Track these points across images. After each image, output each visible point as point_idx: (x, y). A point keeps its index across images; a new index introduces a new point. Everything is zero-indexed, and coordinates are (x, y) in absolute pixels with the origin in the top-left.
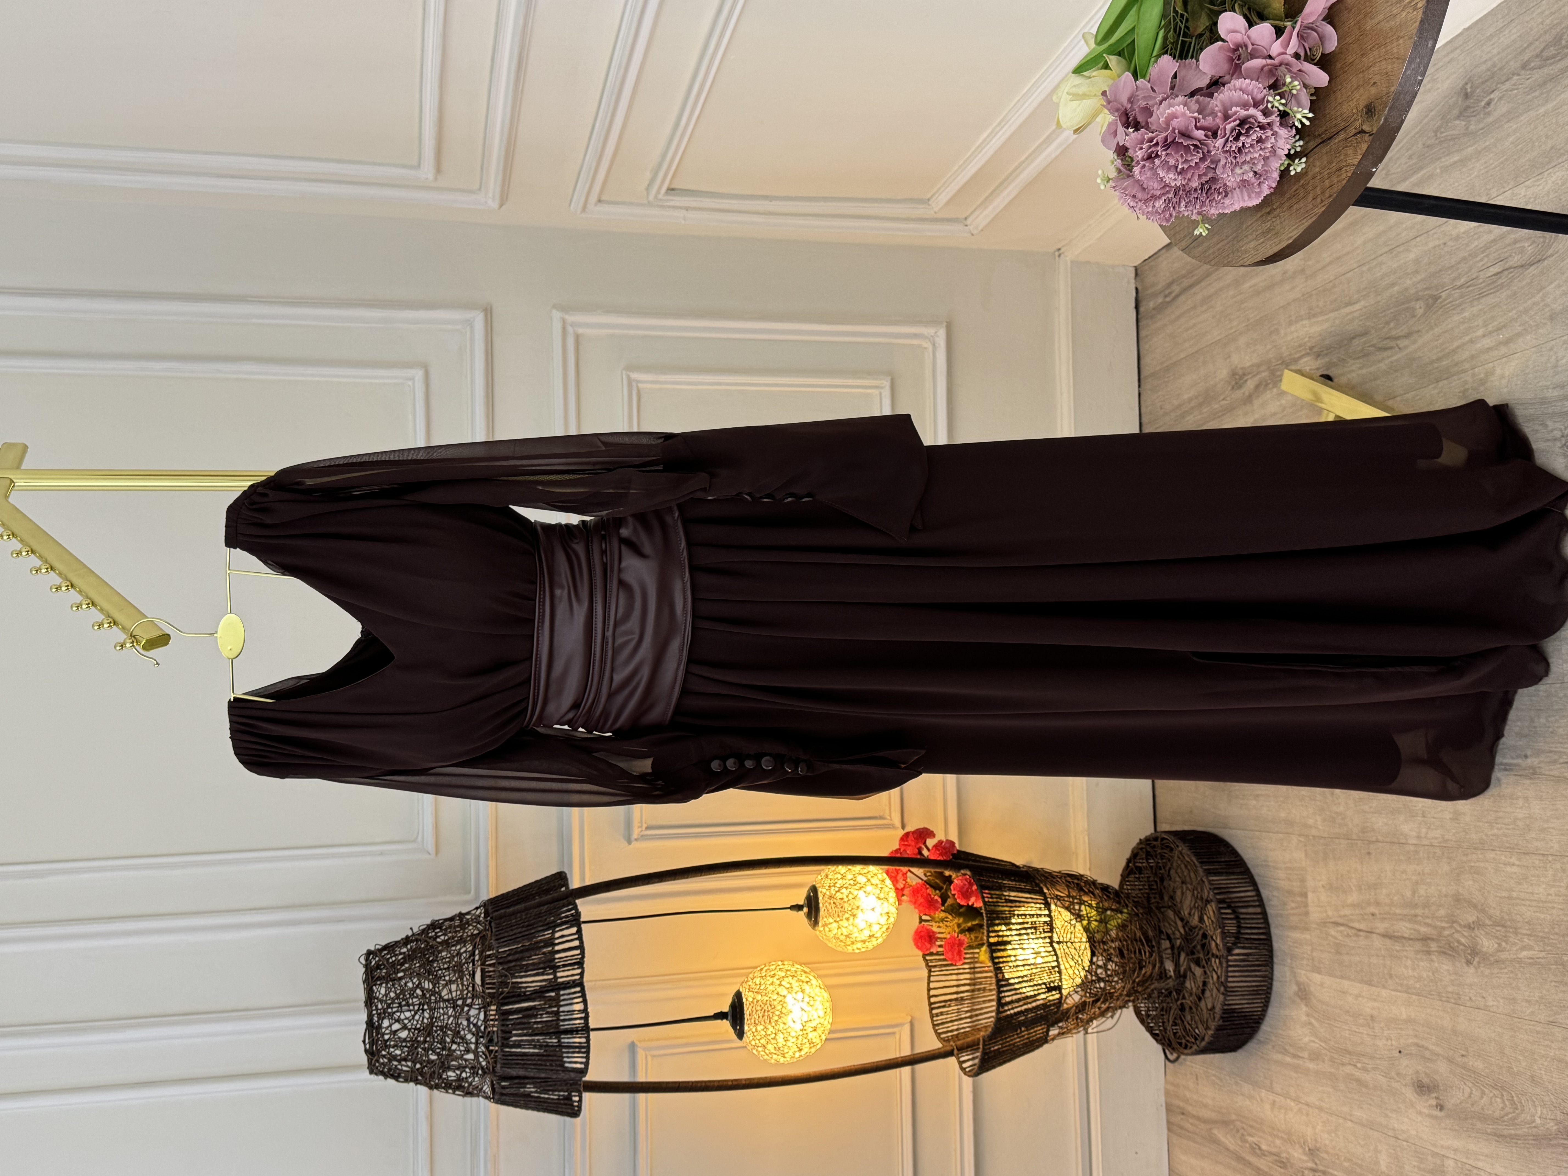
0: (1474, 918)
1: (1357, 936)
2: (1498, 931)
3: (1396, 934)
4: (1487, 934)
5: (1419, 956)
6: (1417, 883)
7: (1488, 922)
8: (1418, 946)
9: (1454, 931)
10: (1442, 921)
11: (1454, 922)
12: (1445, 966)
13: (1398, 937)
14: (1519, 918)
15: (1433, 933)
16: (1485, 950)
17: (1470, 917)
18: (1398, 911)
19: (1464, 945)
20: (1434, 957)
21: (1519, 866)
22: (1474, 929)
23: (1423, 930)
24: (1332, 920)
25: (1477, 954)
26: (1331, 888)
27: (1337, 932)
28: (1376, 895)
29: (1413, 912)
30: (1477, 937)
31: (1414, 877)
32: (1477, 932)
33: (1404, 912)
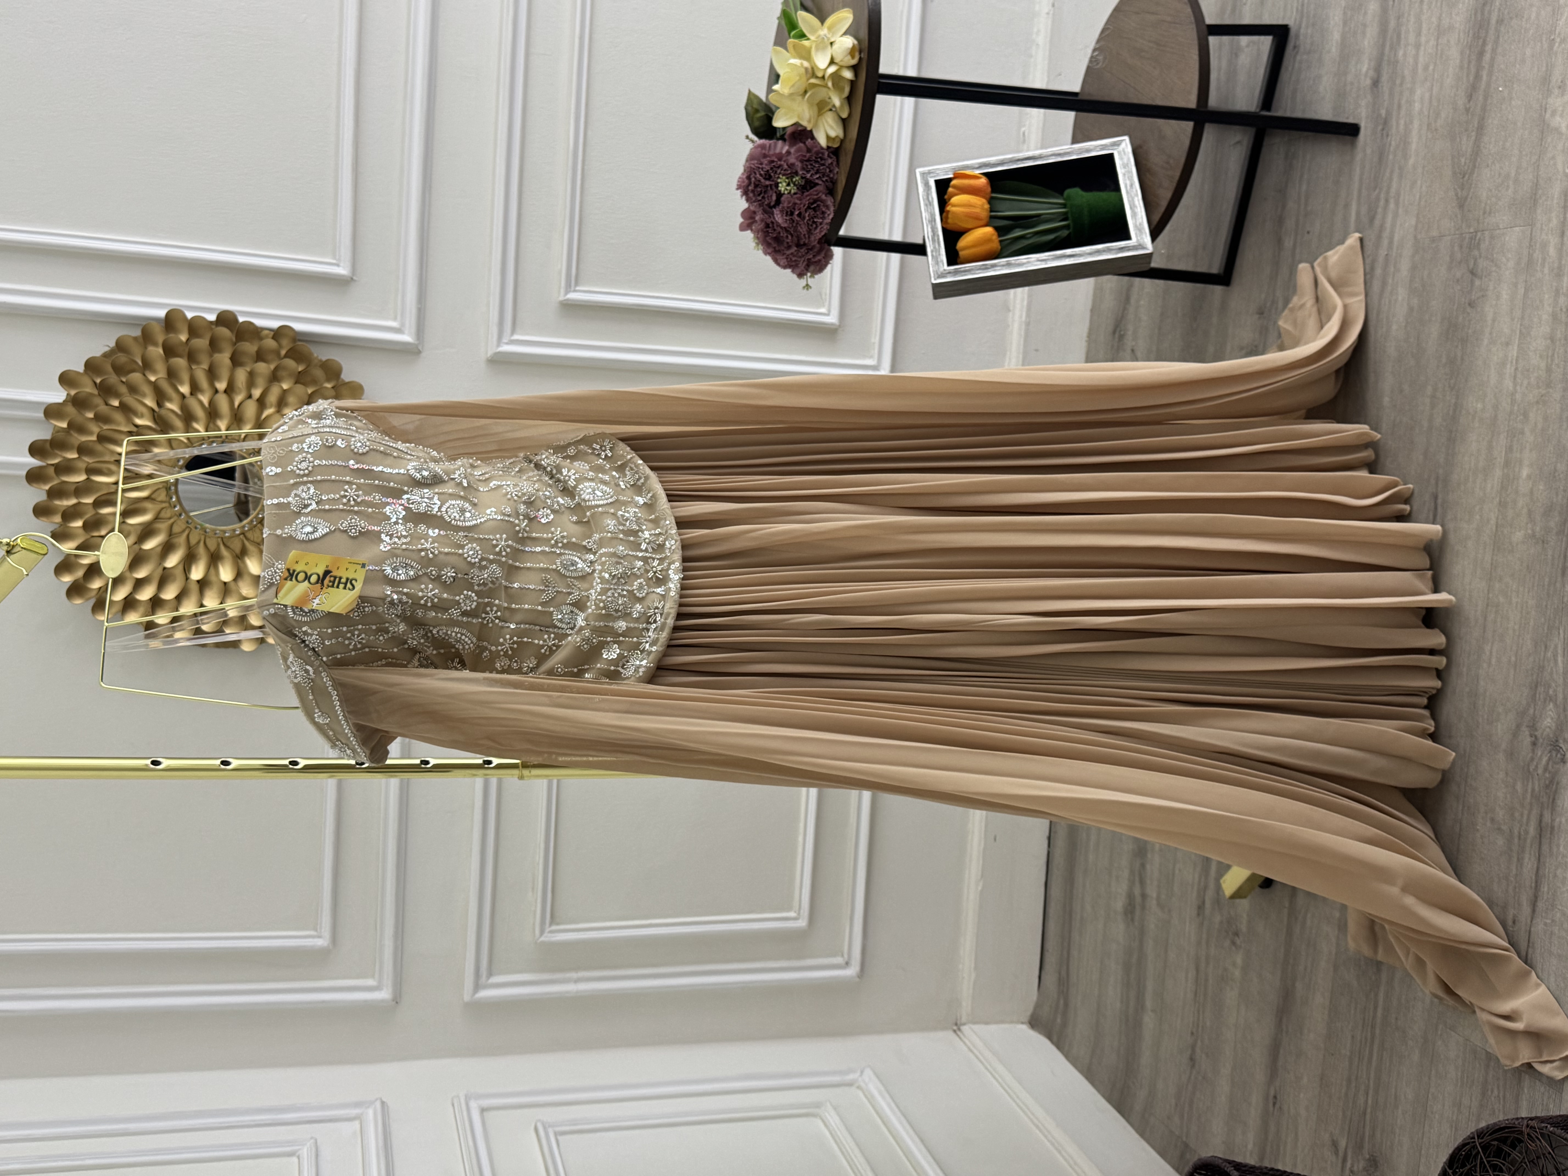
0: (1527, 733)
2: (1539, 700)
3: (1533, 885)
4: (1541, 716)
5: (1555, 850)
6: (1492, 820)
8: (1545, 848)
9: (1536, 775)
10: (1527, 790)
11: (1529, 772)
13: (1536, 882)
14: (1531, 659)
15: (1535, 812)
16: (1553, 728)
17: (1525, 740)
18: (1514, 872)
19: (1549, 760)
21: (1492, 644)
22: (1536, 737)
23: (1532, 830)
25: (1557, 741)
29: (1516, 840)
30: (1542, 734)
31: (1489, 824)
32: (1538, 733)
33: (1515, 860)
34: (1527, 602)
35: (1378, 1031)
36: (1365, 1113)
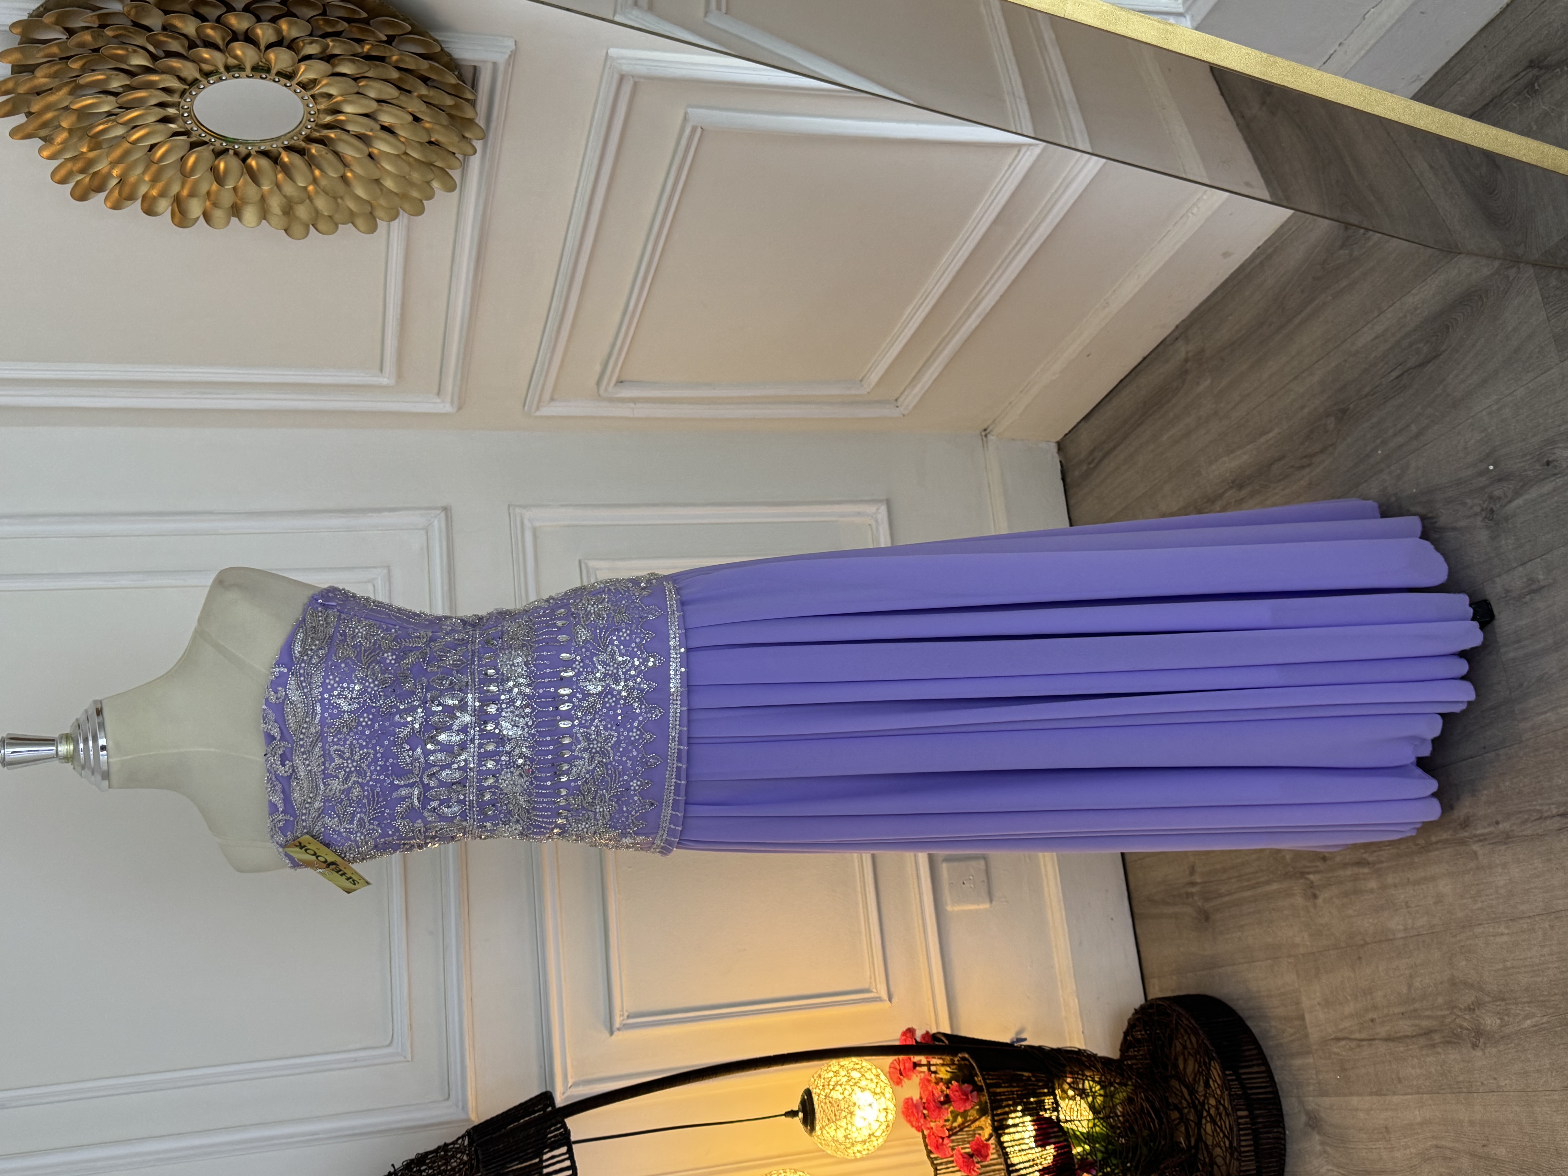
0: (1473, 998)
1: (1359, 1046)
2: (1497, 1006)
3: (1398, 1035)
4: (1488, 1011)
5: (1424, 1052)
6: (1411, 976)
7: (1487, 999)
8: (1422, 1041)
9: (1454, 1017)
10: (1441, 1010)
11: (1453, 1008)
12: (1453, 1056)
13: (1400, 1038)
14: (1516, 987)
15: (1434, 1024)
16: (1488, 1028)
17: (1468, 998)
18: (1397, 1011)
19: (1468, 1029)
20: (1440, 1050)
21: (1508, 934)
22: (1474, 1009)
23: (1425, 1023)
24: (1332, 1037)
25: (1482, 1034)
26: (1327, 1003)
27: (1339, 1048)
28: (1372, 999)
29: (1412, 1007)
30: (1478, 1016)
31: (1407, 972)
32: (1477, 1012)
33: (1403, 1010)
34: (1548, 968)
35: (1259, 890)
36: (1221, 896)
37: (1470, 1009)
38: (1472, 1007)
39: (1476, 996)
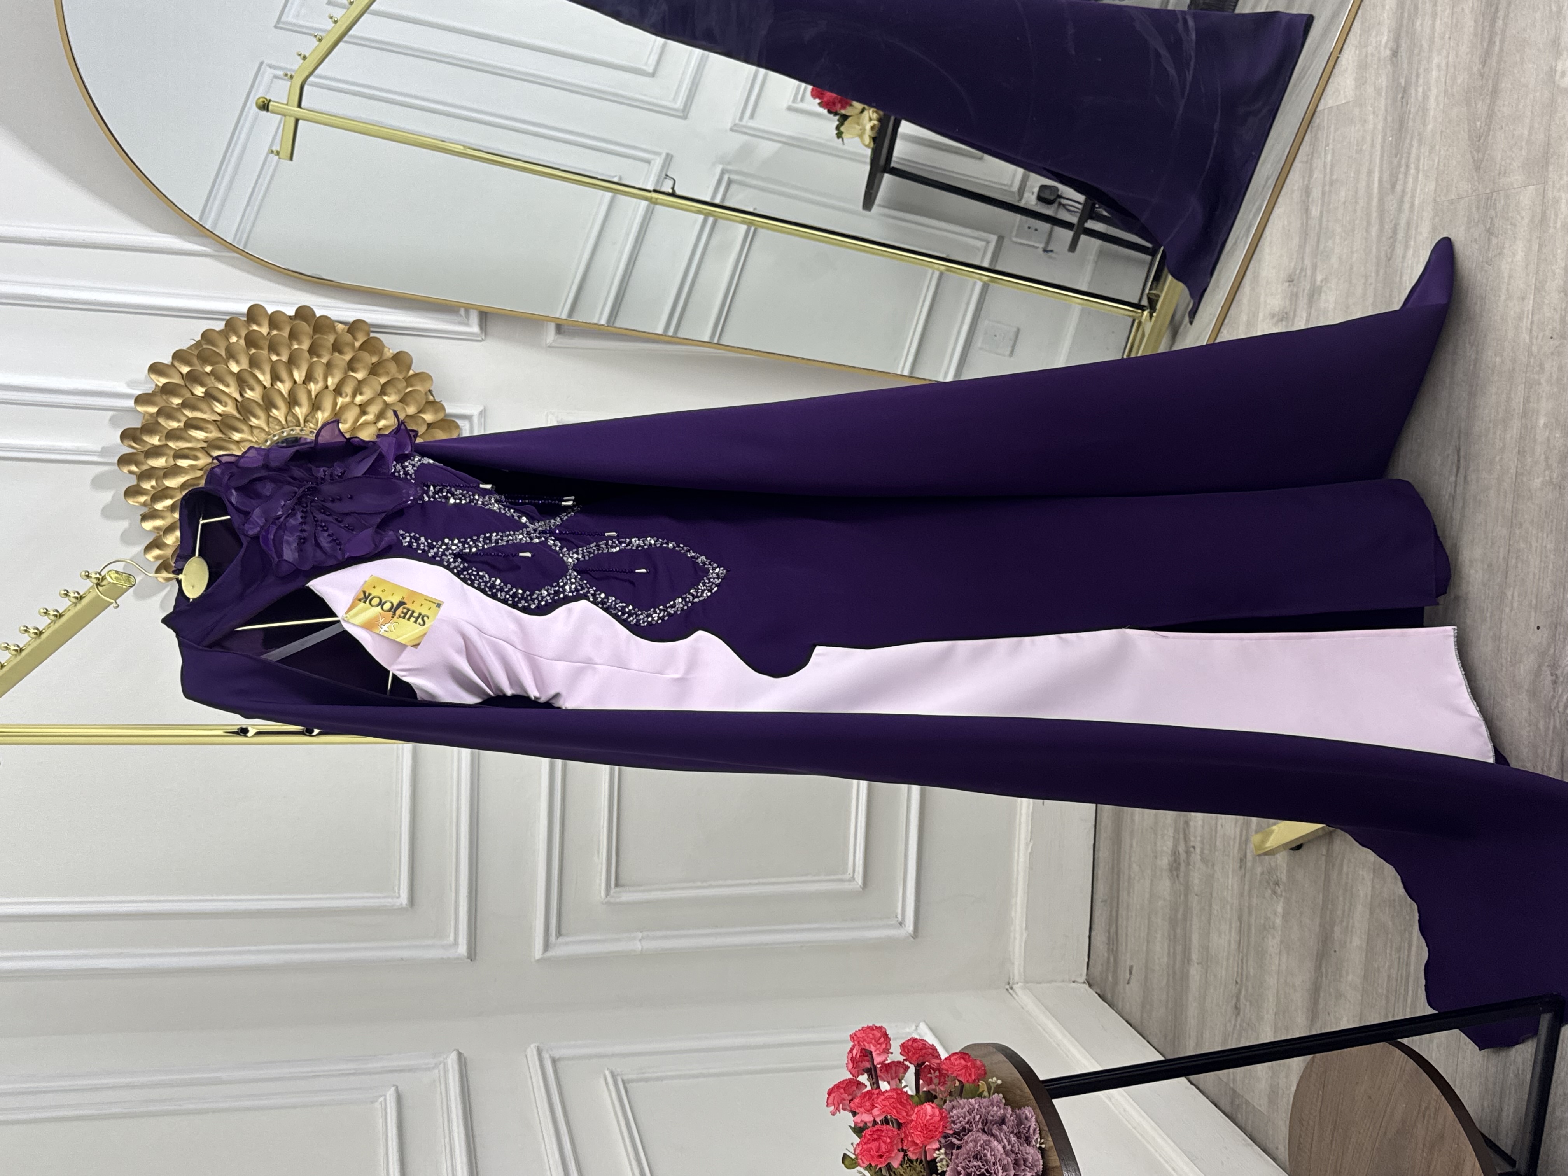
37: (1555, 682)
38: (1554, 678)
39: (1548, 666)
